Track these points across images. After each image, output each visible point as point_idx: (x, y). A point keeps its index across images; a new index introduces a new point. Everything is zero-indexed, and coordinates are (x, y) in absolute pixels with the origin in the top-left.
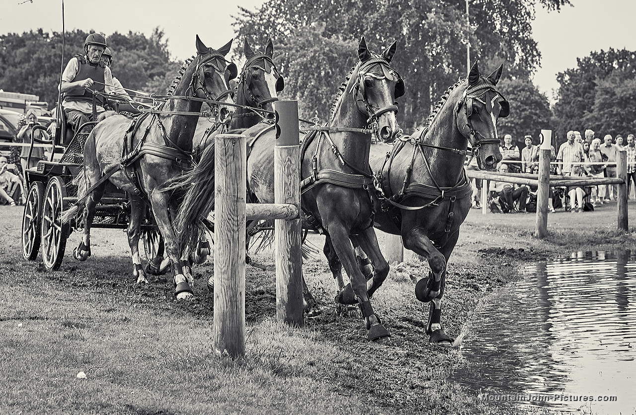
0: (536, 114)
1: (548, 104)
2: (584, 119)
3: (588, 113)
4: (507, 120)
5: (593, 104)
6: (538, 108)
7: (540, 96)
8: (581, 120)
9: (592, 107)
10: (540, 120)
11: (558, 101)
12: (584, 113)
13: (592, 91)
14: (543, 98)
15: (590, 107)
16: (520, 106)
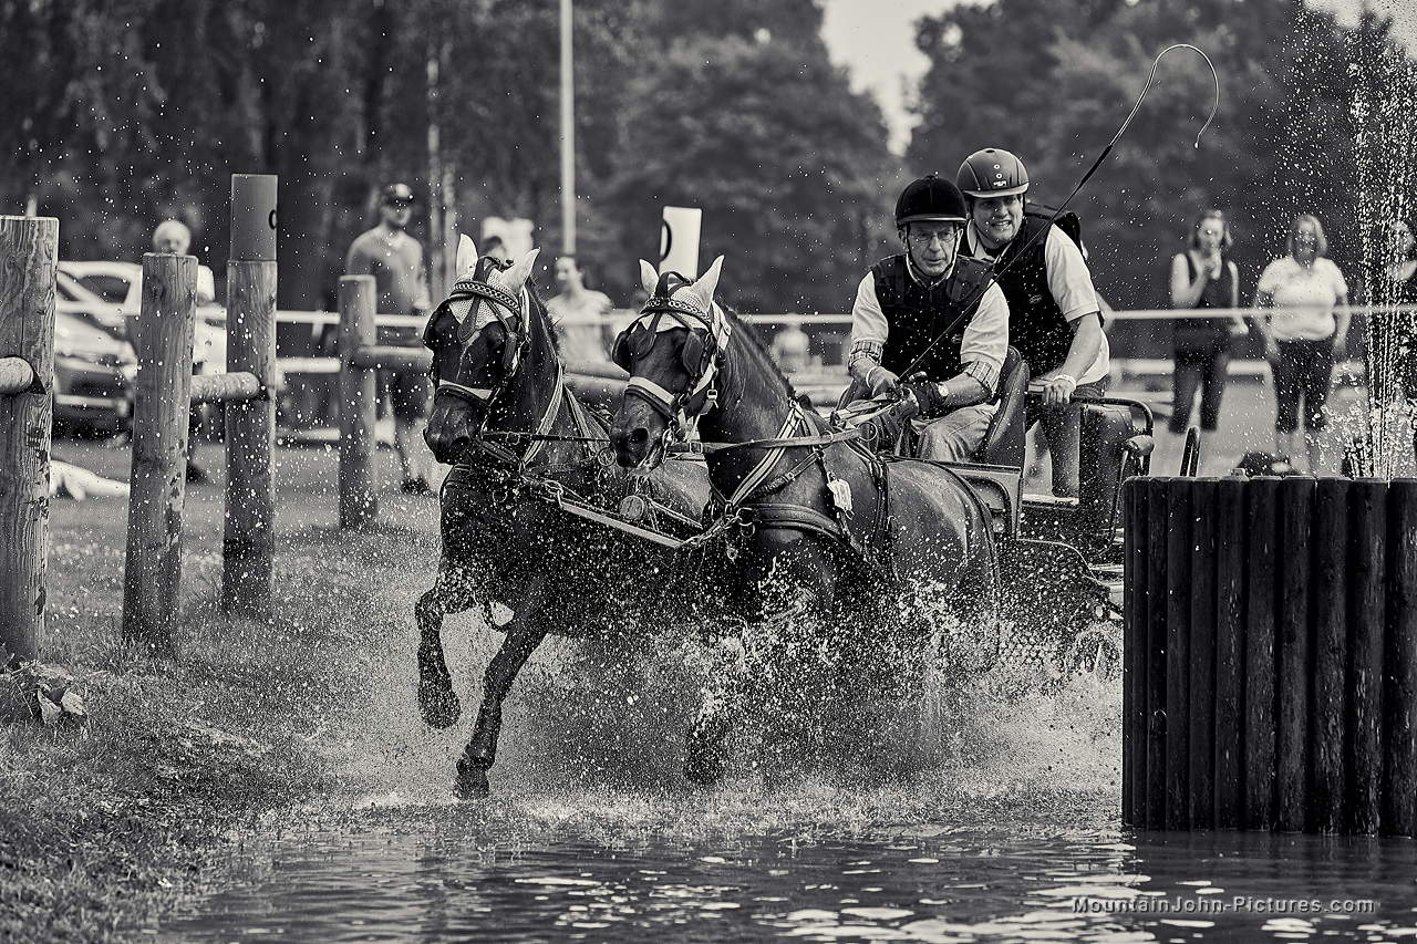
0: (838, 167)
1: (884, 132)
4: (733, 188)
6: (846, 144)
7: (854, 100)
11: (916, 120)
13: (1040, 86)
14: (867, 107)
16: (780, 138)
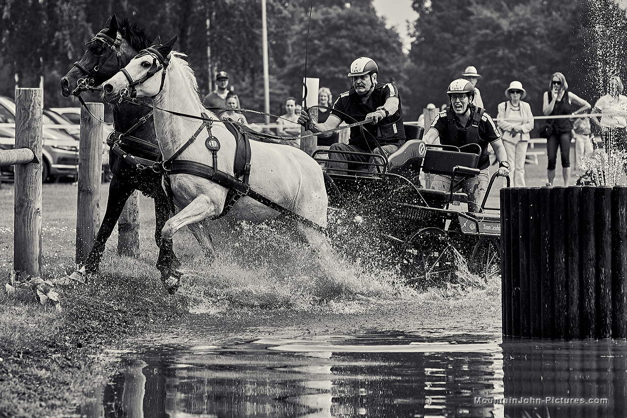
1: (400, 45)
2: (454, 66)
3: (459, 57)
4: (336, 70)
5: (468, 43)
6: (383, 50)
7: (387, 31)
8: (449, 67)
9: (466, 48)
10: (387, 69)
11: (414, 39)
12: (453, 57)
13: (465, 24)
14: (392, 35)
15: (463, 48)
16: (356, 48)
